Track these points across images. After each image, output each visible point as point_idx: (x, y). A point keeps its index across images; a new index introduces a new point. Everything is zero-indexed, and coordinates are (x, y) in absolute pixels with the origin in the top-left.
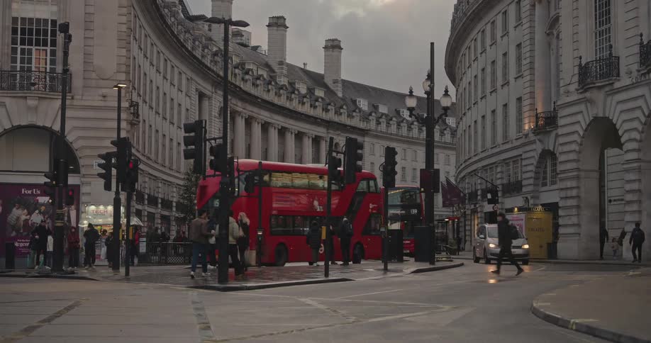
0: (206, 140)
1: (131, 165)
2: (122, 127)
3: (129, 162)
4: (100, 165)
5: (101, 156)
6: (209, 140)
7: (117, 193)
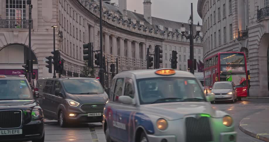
0: (93, 52)
1: (60, 63)
2: (56, 47)
3: (59, 61)
4: (47, 62)
5: (47, 58)
6: (94, 51)
7: (55, 74)
